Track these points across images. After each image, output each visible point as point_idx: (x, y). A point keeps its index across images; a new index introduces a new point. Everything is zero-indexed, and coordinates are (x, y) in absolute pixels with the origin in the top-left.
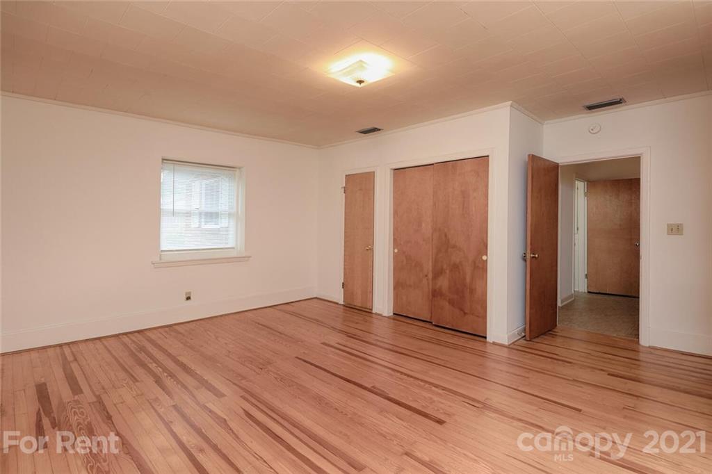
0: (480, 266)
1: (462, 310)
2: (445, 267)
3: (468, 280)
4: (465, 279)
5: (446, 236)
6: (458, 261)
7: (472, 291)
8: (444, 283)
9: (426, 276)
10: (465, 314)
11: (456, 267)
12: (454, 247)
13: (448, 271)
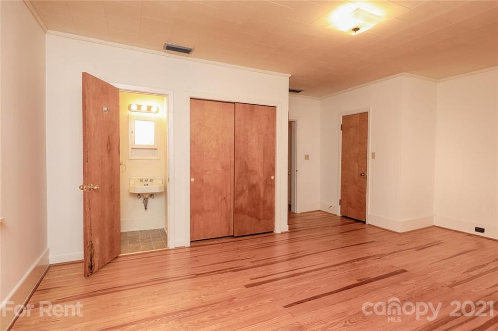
0: (270, 183)
1: (258, 218)
2: (245, 188)
3: (262, 195)
4: (259, 195)
5: (246, 164)
6: (254, 182)
7: (264, 202)
8: (243, 201)
9: (225, 198)
10: (260, 220)
11: (253, 187)
12: (252, 171)
13: (247, 191)
